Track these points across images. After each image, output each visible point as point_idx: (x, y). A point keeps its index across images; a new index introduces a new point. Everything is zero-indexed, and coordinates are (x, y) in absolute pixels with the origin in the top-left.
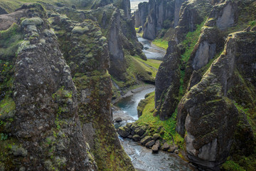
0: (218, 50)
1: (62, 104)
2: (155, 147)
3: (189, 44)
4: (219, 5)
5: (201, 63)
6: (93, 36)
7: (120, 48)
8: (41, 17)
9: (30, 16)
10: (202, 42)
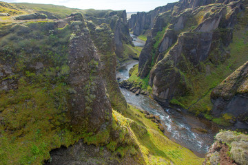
0: (174, 43)
1: (93, 68)
2: (137, 92)
3: (158, 38)
5: (164, 49)
6: (107, 33)
7: (120, 40)
8: (81, 20)
9: (75, 20)
10: (165, 37)
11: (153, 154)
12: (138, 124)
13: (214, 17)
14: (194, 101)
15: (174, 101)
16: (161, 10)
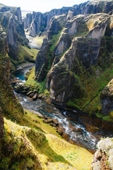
0: (69, 46)
2: (35, 97)
3: (54, 41)
4: (71, 21)
5: (59, 52)
10: (61, 41)
11: (52, 161)
12: (36, 131)
13: (101, 26)
14: (87, 102)
15: (70, 103)
16: (57, 13)
